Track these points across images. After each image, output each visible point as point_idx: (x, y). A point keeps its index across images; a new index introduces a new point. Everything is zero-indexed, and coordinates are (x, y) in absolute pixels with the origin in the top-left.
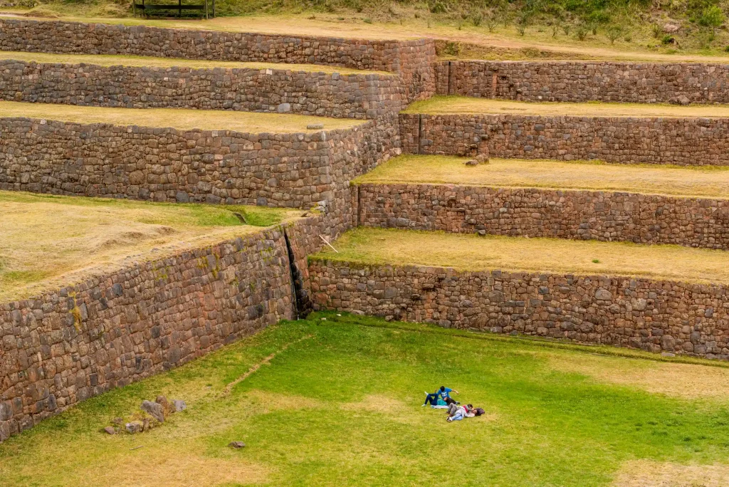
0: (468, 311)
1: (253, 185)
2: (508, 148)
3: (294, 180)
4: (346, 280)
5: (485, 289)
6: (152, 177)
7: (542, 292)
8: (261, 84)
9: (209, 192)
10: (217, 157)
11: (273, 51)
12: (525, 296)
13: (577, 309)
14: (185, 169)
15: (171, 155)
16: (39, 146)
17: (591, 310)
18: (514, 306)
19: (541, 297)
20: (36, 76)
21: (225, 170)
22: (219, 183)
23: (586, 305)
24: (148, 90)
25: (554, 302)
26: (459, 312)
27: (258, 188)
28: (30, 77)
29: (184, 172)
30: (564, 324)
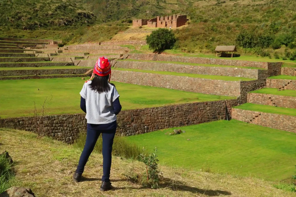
0: (265, 122)
1: (225, 92)
2: (291, 87)
3: (234, 91)
4: (239, 113)
5: (269, 118)
6: (206, 89)
7: (282, 119)
8: (235, 71)
9: (217, 93)
10: (219, 85)
11: (241, 64)
12: (278, 120)
13: (290, 124)
14: (213, 88)
15: (210, 85)
16: (187, 82)
17: (293, 125)
18: (275, 122)
19: (282, 121)
20: (192, 68)
21: (220, 88)
22: (219, 91)
23: (292, 123)
24: (212, 72)
25: (285, 122)
26: (263, 122)
27: (226, 93)
28: (191, 68)
29: (212, 88)
30: (287, 127)
